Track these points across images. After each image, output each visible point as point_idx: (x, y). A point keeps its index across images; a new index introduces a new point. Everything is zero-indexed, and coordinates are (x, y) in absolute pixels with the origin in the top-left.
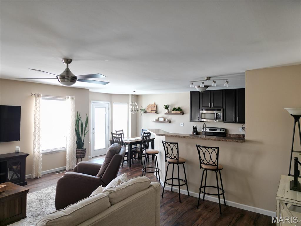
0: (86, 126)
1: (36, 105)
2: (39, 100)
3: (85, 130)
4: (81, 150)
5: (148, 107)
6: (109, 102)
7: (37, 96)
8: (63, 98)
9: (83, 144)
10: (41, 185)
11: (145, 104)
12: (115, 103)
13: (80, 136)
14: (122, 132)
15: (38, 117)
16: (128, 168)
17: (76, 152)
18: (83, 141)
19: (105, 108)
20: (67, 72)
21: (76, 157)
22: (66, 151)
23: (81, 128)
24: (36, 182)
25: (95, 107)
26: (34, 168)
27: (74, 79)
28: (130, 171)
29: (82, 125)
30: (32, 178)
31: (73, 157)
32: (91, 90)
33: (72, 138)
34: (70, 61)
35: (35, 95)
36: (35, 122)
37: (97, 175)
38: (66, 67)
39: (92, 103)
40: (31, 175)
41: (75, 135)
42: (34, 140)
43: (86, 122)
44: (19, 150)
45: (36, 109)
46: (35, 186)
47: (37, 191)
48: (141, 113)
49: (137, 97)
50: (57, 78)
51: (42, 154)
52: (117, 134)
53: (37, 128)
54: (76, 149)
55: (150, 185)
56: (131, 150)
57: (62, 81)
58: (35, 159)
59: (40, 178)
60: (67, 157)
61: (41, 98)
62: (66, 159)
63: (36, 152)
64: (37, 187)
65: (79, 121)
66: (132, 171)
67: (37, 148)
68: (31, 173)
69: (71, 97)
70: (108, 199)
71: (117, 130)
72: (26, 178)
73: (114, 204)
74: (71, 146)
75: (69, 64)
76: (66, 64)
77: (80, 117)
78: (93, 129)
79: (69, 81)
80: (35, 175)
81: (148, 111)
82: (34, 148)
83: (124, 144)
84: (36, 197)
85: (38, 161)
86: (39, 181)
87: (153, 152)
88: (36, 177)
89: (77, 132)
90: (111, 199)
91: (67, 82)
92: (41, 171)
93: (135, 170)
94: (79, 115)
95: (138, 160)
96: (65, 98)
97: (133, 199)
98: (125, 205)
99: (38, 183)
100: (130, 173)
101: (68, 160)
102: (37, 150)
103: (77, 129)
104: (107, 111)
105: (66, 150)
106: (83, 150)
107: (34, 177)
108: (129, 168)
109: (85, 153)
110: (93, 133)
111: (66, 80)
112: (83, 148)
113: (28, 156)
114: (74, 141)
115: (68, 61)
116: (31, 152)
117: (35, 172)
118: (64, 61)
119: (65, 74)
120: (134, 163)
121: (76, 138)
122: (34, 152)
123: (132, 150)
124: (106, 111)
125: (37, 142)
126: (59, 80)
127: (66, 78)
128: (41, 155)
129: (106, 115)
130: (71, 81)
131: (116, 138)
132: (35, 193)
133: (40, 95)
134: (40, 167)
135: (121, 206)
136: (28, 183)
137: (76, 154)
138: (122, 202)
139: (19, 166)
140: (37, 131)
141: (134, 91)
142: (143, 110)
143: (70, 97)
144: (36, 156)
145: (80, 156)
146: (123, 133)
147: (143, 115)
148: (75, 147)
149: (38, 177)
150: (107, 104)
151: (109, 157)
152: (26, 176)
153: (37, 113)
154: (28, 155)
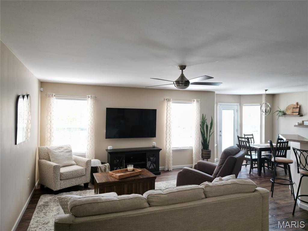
0: (211, 128)
1: (167, 108)
2: (170, 104)
3: (210, 132)
4: (206, 151)
5: (288, 108)
6: (238, 104)
7: (169, 100)
8: (190, 101)
9: (208, 146)
10: (170, 176)
11: (283, 105)
12: (244, 104)
13: (206, 137)
14: (251, 136)
15: (169, 119)
16: (257, 176)
17: (202, 153)
18: (209, 143)
19: (233, 110)
20: (181, 77)
21: (202, 158)
22: (193, 151)
23: (206, 130)
24: (168, 173)
25: (222, 109)
26: (166, 162)
27: (187, 83)
28: (259, 180)
29: (207, 126)
30: (165, 170)
31: (199, 157)
32: (216, 92)
33: (198, 139)
34: (184, 67)
35: (166, 99)
36: (167, 123)
37: (213, 175)
38: (181, 73)
39: (219, 106)
40: (164, 167)
41: (200, 136)
42: (166, 138)
43: (211, 124)
44: (155, 145)
45: (167, 111)
46: (166, 177)
47: (167, 181)
48: (278, 116)
49: (273, 97)
50: (174, 84)
51: (172, 150)
52: (245, 138)
53: (168, 127)
54: (202, 149)
55: (256, 190)
56: (261, 157)
57: (177, 86)
58: (167, 154)
59: (171, 171)
60: (193, 156)
61: (171, 102)
62: (192, 158)
63: (168, 149)
64: (167, 178)
65: (204, 123)
66: (261, 180)
67: (168, 145)
68: (164, 166)
69: (197, 100)
70: (203, 191)
71: (245, 134)
72: (160, 170)
73: (209, 197)
74: (197, 146)
75: (183, 70)
76: (181, 71)
77: (205, 119)
78: (221, 132)
79: (183, 85)
80: (167, 167)
81: (288, 113)
82: (166, 145)
83: (252, 149)
84: (165, 186)
85: (169, 156)
86: (170, 173)
87: (284, 160)
88: (168, 170)
89: (203, 134)
90: (206, 192)
91: (182, 86)
92: (172, 165)
93: (265, 180)
94: (204, 118)
95: (272, 170)
96: (191, 101)
97: (230, 198)
98: (220, 201)
99: (168, 175)
100: (257, 182)
101: (194, 158)
102: (168, 147)
103: (202, 130)
104: (236, 113)
105: (193, 149)
106: (208, 151)
107: (166, 169)
108: (259, 176)
109: (210, 154)
110: (221, 136)
111: (180, 85)
112: (208, 149)
113: (161, 151)
114: (200, 142)
115: (183, 67)
116: (164, 148)
117: (167, 165)
118: (180, 68)
119: (180, 80)
120: (266, 172)
121: (201, 139)
122: (166, 148)
123: (263, 157)
124: (234, 113)
125: (168, 139)
126: (175, 85)
127: (180, 83)
128: (171, 152)
129: (234, 117)
130: (185, 86)
131: (242, 142)
132: (165, 182)
133: (170, 99)
134: (171, 162)
135: (215, 201)
136: (161, 173)
137: (202, 154)
138: (217, 197)
139: (155, 158)
140: (168, 131)
141: (266, 90)
142: (280, 112)
143: (195, 100)
144: (168, 151)
145: (206, 156)
146: (253, 138)
147: (281, 118)
148: (201, 147)
149: (170, 170)
150: (236, 106)
151: (223, 158)
152: (160, 167)
153: (168, 115)
154: (161, 149)
